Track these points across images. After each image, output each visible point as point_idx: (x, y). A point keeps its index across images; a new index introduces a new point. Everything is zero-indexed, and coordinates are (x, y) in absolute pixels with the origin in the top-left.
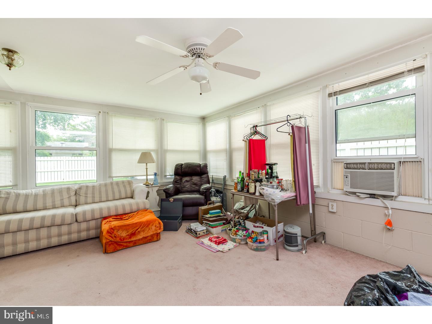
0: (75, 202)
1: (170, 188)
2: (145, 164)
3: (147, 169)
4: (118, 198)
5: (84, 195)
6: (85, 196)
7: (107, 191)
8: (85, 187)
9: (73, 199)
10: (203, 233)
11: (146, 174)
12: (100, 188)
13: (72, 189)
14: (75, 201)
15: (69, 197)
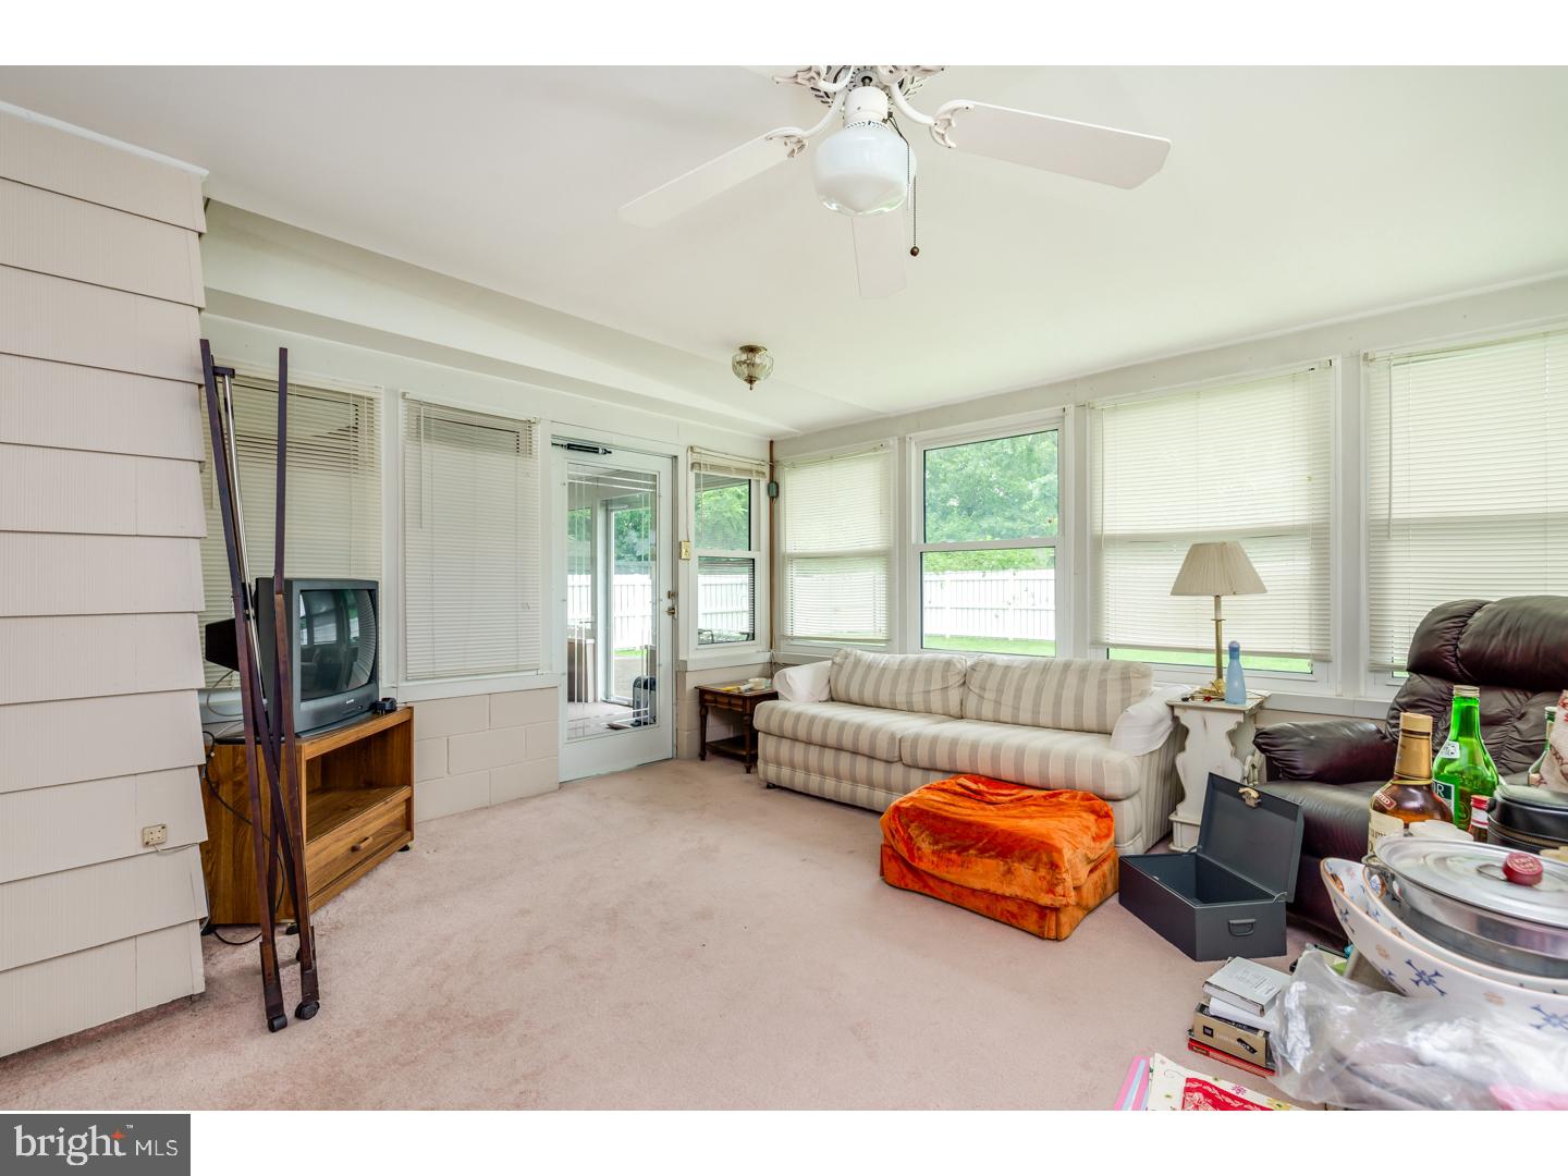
0: (959, 708)
1: (1297, 735)
2: (1213, 598)
3: (1218, 621)
4: (1072, 727)
5: (977, 691)
6: (980, 696)
7: (1039, 690)
8: (986, 667)
9: (954, 696)
10: (1240, 1040)
11: (1214, 646)
12: (1023, 677)
13: (955, 665)
14: (959, 701)
15: (945, 689)
